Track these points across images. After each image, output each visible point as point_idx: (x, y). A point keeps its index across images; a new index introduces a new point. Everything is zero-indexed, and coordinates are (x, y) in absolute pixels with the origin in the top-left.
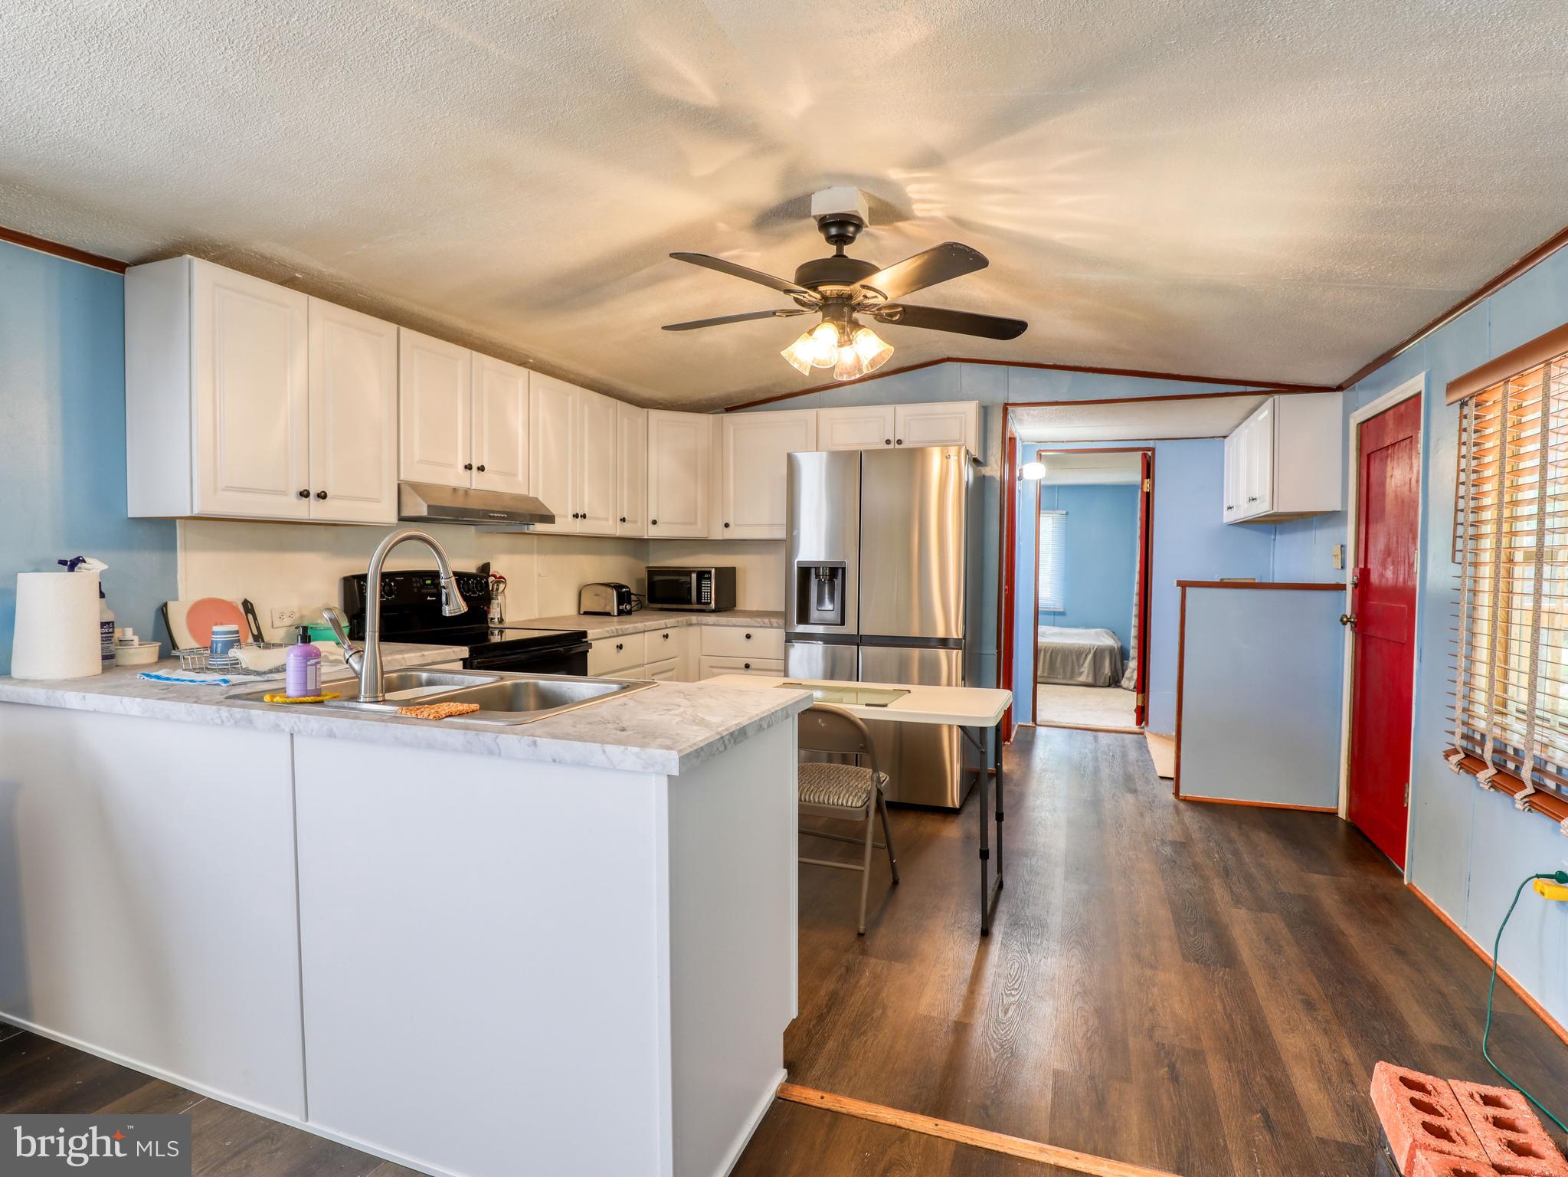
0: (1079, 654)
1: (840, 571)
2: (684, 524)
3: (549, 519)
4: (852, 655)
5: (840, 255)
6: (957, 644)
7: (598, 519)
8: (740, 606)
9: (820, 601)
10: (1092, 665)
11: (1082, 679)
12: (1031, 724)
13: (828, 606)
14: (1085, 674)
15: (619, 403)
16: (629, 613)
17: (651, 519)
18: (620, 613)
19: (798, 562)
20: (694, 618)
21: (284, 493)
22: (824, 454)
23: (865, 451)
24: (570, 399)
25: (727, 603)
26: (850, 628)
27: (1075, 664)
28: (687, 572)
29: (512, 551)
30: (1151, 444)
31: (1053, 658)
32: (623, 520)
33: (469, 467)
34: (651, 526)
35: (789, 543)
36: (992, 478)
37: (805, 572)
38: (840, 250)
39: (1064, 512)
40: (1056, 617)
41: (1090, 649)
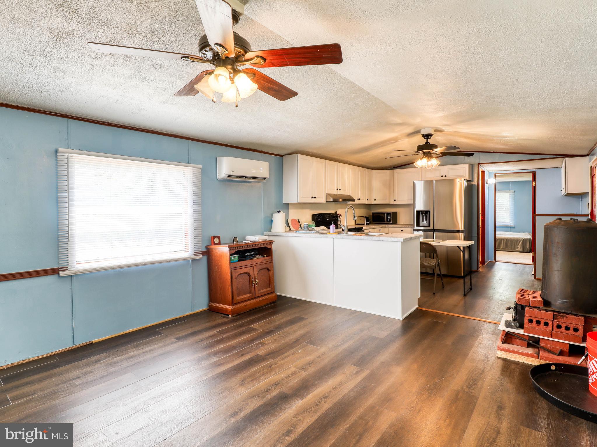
0: (517, 241)
1: (428, 212)
2: (382, 200)
3: (354, 200)
4: (432, 235)
5: (427, 143)
6: (462, 232)
7: (362, 200)
8: (398, 223)
9: (423, 221)
10: (522, 245)
11: (518, 250)
12: (494, 261)
13: (425, 222)
14: (519, 248)
15: (366, 169)
16: (368, 224)
17: (374, 199)
18: (367, 224)
19: (416, 210)
20: (386, 226)
21: (309, 197)
22: (422, 182)
23: (435, 180)
24: (356, 170)
25: (395, 221)
26: (431, 227)
27: (516, 244)
28: (384, 213)
29: (341, 208)
30: (534, 170)
31: (507, 243)
32: (368, 200)
33: (337, 189)
34: (374, 201)
35: (413, 205)
36: (475, 185)
37: (418, 213)
38: (427, 141)
39: (514, 191)
40: (511, 229)
41: (521, 239)
